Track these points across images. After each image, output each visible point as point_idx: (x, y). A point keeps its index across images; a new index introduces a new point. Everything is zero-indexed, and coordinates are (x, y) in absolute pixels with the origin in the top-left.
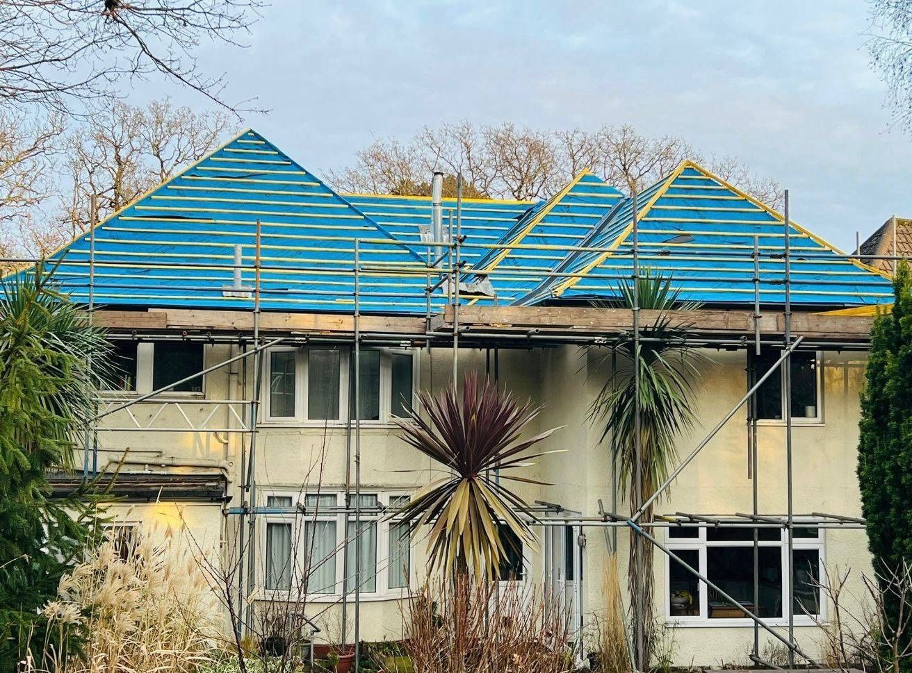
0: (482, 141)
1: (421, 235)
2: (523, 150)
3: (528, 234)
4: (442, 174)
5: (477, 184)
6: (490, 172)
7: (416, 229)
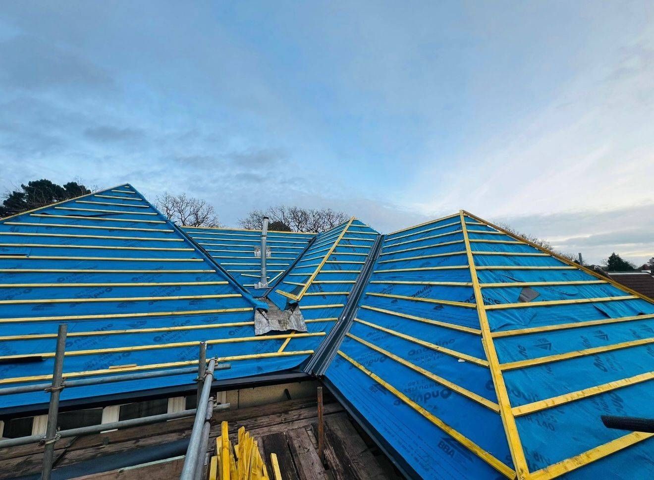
0: (287, 211)
1: (255, 252)
2: (300, 214)
3: (327, 262)
4: (268, 218)
5: (286, 224)
6: (290, 220)
7: (252, 249)
